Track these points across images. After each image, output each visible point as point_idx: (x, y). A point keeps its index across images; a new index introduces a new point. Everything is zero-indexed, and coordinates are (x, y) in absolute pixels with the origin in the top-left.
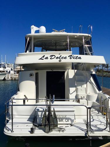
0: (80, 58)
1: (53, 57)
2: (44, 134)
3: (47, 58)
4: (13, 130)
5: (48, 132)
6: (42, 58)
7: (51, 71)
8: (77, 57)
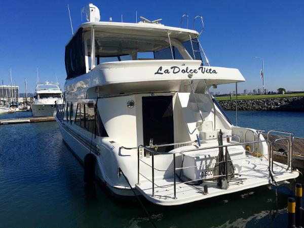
0: (214, 72)
1: (177, 70)
2: (221, 192)
3: (167, 71)
4: (176, 196)
5: (226, 188)
6: (159, 72)
7: (150, 95)
8: (210, 70)
